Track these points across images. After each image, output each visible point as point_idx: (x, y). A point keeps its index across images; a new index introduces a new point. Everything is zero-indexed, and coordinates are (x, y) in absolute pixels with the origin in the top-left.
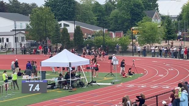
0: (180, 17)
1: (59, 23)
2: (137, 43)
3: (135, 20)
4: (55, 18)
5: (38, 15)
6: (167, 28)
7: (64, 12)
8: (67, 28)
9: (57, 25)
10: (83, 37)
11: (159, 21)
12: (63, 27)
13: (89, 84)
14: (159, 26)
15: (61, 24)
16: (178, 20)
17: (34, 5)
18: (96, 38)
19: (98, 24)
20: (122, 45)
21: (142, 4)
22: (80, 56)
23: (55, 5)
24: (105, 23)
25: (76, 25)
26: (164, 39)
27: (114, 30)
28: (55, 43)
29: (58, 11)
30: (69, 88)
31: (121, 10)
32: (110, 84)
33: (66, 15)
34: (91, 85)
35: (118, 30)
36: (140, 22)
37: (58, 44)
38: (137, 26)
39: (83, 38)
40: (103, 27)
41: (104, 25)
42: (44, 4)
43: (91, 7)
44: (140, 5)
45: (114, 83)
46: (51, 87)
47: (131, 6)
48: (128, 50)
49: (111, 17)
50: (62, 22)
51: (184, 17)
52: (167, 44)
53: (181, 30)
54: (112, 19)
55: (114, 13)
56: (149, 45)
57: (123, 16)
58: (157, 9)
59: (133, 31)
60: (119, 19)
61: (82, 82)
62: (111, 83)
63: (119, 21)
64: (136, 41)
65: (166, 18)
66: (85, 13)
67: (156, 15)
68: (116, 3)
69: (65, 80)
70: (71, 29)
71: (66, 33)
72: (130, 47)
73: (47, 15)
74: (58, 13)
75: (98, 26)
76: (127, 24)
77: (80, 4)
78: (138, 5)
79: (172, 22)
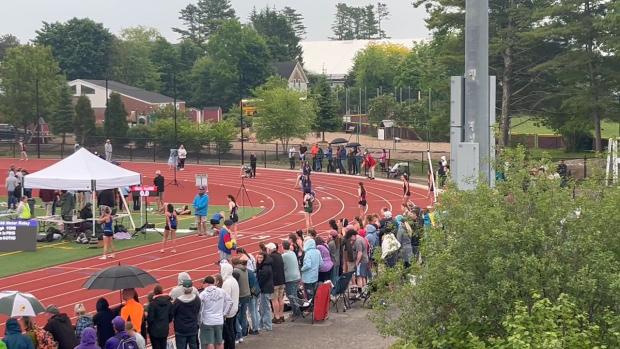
0: (349, 80)
1: (71, 84)
2: (254, 135)
3: (249, 82)
4: (61, 73)
5: (19, 65)
6: (321, 105)
7: (83, 58)
8: (90, 96)
9: (65, 90)
10: (128, 118)
11: (304, 86)
12: (78, 93)
13: (137, 230)
14: (303, 99)
15: (74, 88)
16: (346, 86)
17: (10, 40)
18: (158, 122)
19: (164, 89)
20: (218, 140)
21: (267, 46)
22: (118, 164)
23: (61, 42)
24: (178, 88)
25: (110, 91)
26: (313, 128)
27: (200, 105)
28: (60, 132)
29: (68, 56)
30: (89, 239)
31: (216, 59)
32: (188, 231)
33: (88, 67)
34: (143, 233)
35: (208, 105)
36: (261, 88)
37: (67, 134)
38: (254, 96)
39: (127, 122)
40: (175, 98)
41: (178, 92)
42: (34, 38)
43: (148, 49)
44: (261, 49)
45: (195, 229)
46: (48, 237)
47: (242, 50)
48: (231, 152)
49: (193, 75)
50: (78, 83)
51: (358, 79)
52: (321, 139)
53: (352, 108)
54: (196, 79)
55: (202, 65)
56: (280, 142)
57: (223, 73)
58: (300, 59)
59: (244, 109)
60: (212, 78)
61: (121, 226)
62: (191, 229)
63: (211, 84)
64: (252, 131)
65: (319, 81)
66: (132, 64)
67: (297, 73)
68: (207, 42)
69: (81, 220)
70: (99, 98)
71: (86, 108)
72: (236, 146)
73: (42, 66)
74: (69, 61)
75: (162, 93)
76: (230, 91)
77: (121, 41)
78: (256, 48)
79: (333, 91)
